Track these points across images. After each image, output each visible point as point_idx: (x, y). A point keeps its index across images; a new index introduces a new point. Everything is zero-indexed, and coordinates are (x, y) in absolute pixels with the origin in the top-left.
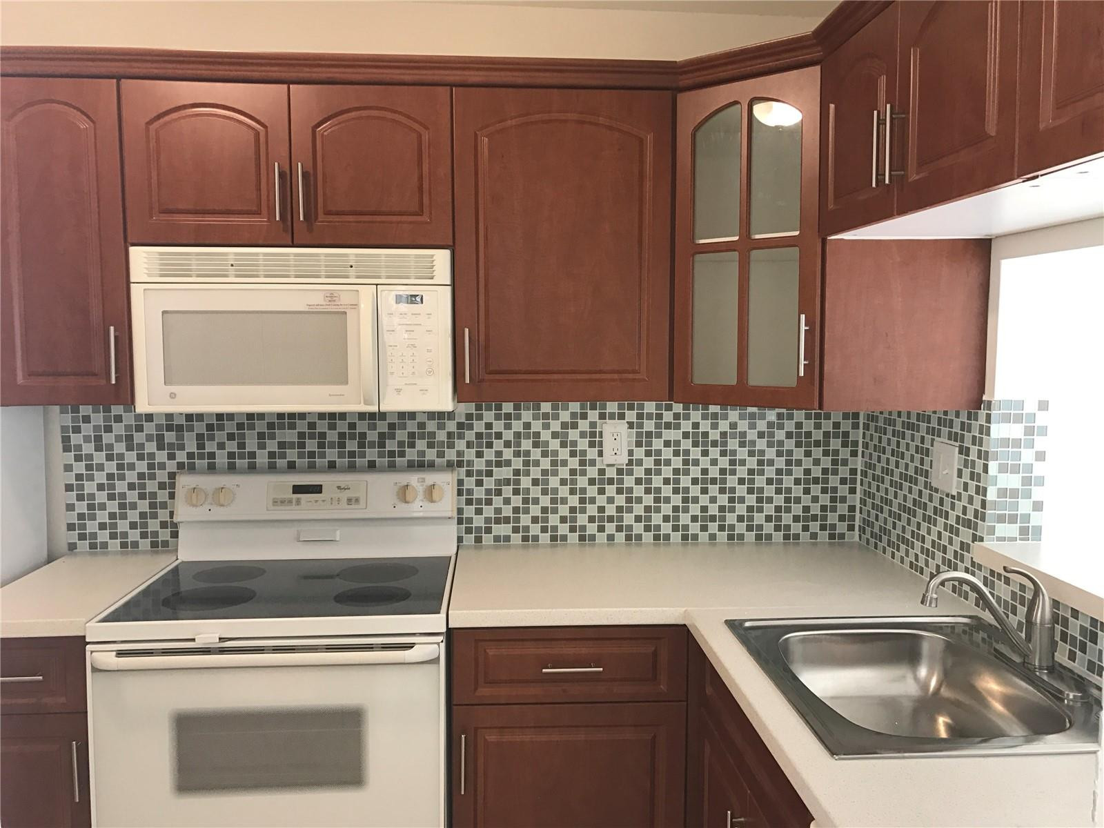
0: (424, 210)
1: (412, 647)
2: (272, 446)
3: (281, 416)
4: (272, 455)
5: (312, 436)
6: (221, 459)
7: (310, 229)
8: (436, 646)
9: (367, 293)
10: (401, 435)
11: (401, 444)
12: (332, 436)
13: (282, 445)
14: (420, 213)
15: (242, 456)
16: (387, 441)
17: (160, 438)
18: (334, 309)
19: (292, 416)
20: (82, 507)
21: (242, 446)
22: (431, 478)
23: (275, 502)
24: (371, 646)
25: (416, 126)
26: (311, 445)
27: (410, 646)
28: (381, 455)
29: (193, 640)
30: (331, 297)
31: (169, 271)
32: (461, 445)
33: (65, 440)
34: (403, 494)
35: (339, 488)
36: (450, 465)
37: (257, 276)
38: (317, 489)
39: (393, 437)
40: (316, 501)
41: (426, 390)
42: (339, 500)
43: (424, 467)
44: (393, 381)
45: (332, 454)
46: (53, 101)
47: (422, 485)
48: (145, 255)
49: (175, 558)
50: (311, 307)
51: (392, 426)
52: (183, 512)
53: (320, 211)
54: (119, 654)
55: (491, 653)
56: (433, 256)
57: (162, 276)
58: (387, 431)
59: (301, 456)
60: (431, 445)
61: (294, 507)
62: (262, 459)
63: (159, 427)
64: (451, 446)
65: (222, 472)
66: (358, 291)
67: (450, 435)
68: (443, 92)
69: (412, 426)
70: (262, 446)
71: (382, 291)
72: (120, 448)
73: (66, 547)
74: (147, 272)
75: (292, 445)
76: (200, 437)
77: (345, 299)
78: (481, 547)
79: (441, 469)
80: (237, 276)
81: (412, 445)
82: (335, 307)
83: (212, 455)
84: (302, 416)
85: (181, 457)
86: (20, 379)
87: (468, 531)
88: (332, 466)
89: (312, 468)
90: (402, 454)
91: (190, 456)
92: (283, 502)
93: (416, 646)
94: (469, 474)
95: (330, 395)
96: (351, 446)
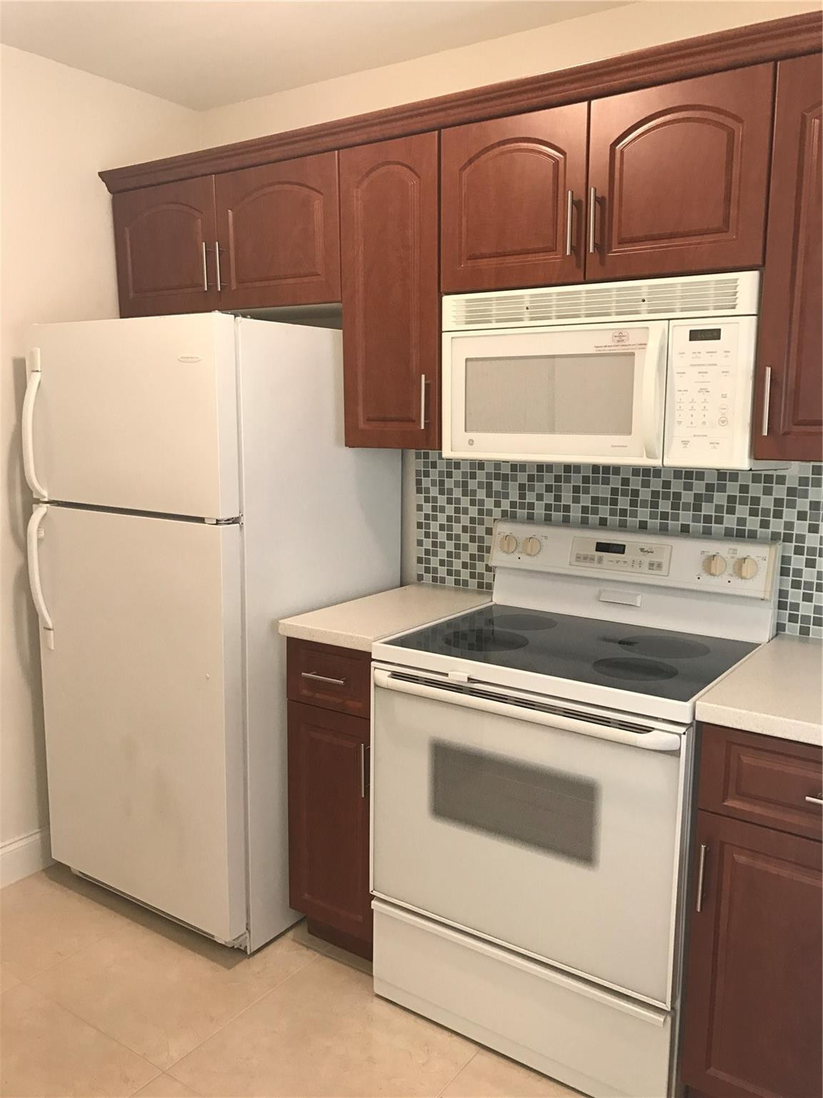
0: (731, 225)
1: (650, 731)
2: (586, 500)
3: (595, 468)
4: (585, 510)
5: (625, 493)
6: (539, 511)
7: (602, 262)
8: (677, 737)
9: (657, 329)
10: (720, 498)
11: (719, 508)
12: (645, 494)
13: (595, 500)
14: (724, 228)
15: (557, 509)
16: (703, 504)
17: (489, 486)
18: (620, 350)
19: (606, 469)
20: (428, 543)
21: (558, 498)
22: (744, 549)
23: (578, 558)
24: (608, 720)
25: (729, 122)
26: (624, 503)
27: (647, 730)
28: (696, 519)
29: (447, 675)
30: (620, 337)
31: (475, 318)
32: (789, 514)
33: (419, 482)
34: (709, 563)
35: (642, 550)
36: (775, 537)
37: (549, 318)
38: (620, 549)
39: (710, 500)
40: (618, 562)
41: (718, 443)
42: (640, 564)
43: (744, 537)
44: (678, 433)
45: (643, 514)
46: (389, 163)
47: (733, 558)
48: (454, 303)
49: (490, 600)
50: (599, 349)
51: (710, 487)
52: (497, 558)
53: (615, 240)
54: (395, 675)
55: (745, 761)
56: (736, 280)
57: (468, 323)
58: (704, 492)
59: (613, 513)
60: (753, 513)
61: (596, 565)
62: (575, 513)
63: (488, 475)
64: (778, 515)
65: (538, 523)
66: (648, 328)
67: (778, 502)
68: (765, 70)
69: (733, 488)
70: (576, 500)
71: (674, 326)
72: (457, 493)
73: (416, 577)
74: (455, 320)
75: (604, 501)
76: (522, 487)
77: (634, 338)
78: (807, 641)
79: (763, 542)
80: (532, 319)
81: (731, 511)
82: (623, 347)
83: (531, 506)
84: (616, 469)
85: (505, 504)
86: (362, 425)
87: (793, 618)
88: (643, 527)
89: (623, 527)
90: (719, 520)
91: (513, 504)
92: (585, 558)
93: (654, 732)
94: (799, 551)
95: (612, 446)
96: (665, 506)
